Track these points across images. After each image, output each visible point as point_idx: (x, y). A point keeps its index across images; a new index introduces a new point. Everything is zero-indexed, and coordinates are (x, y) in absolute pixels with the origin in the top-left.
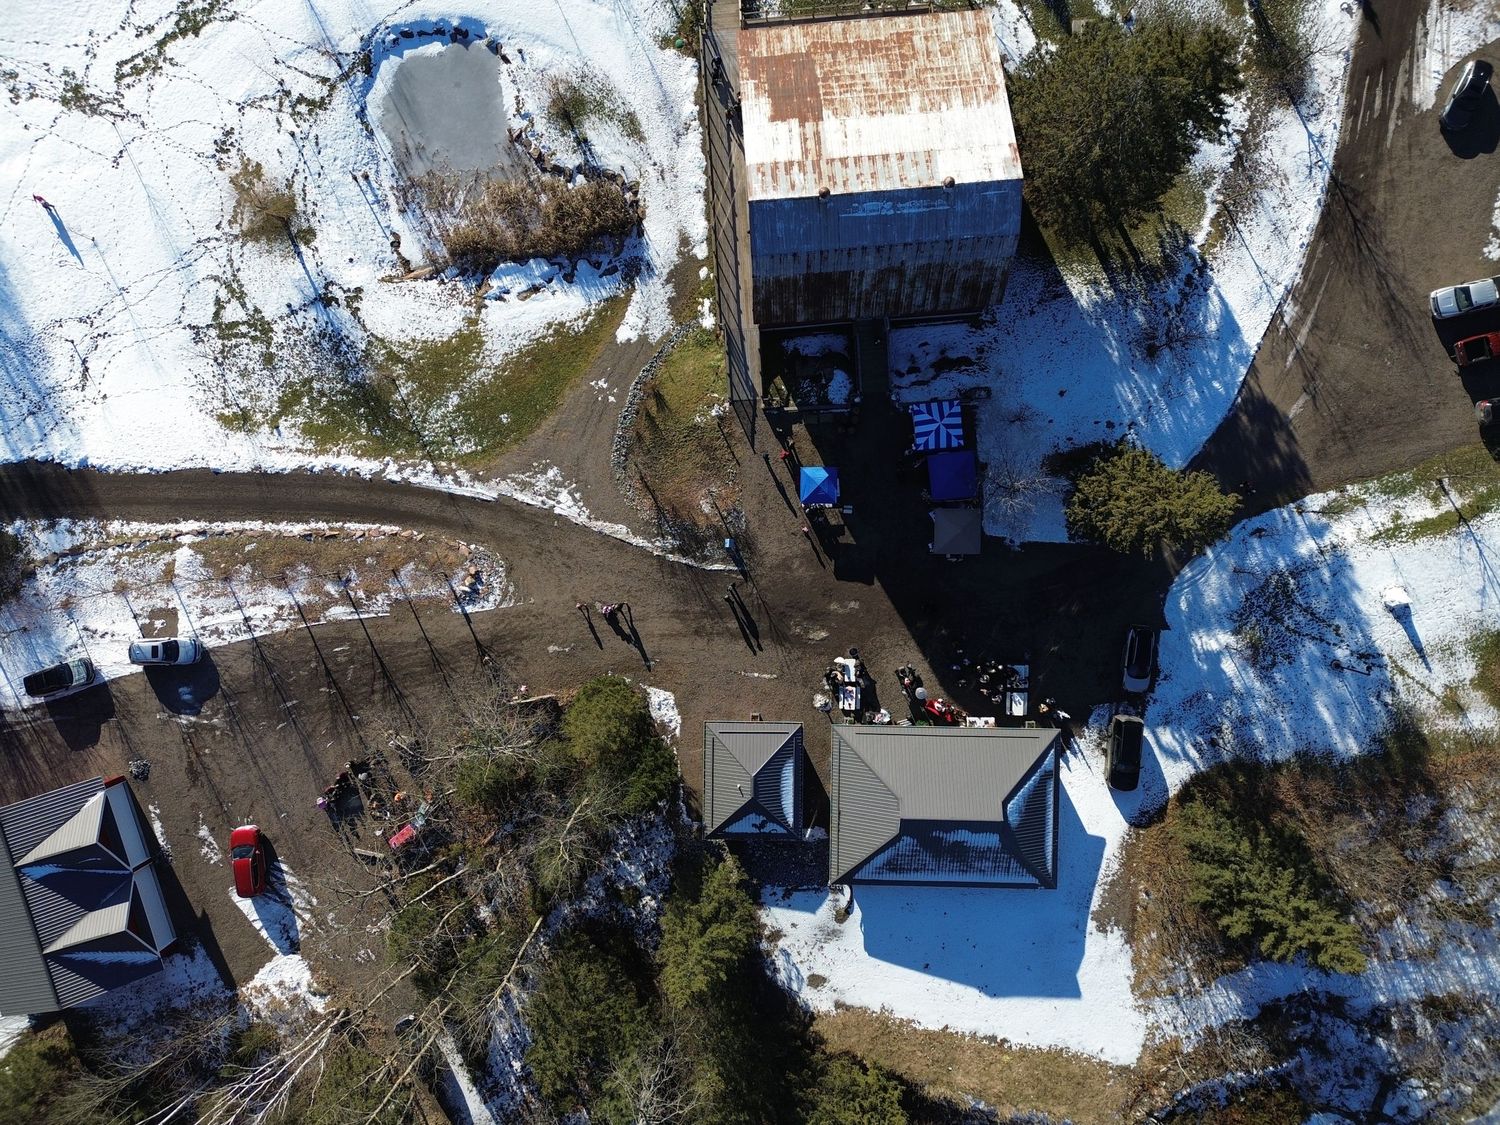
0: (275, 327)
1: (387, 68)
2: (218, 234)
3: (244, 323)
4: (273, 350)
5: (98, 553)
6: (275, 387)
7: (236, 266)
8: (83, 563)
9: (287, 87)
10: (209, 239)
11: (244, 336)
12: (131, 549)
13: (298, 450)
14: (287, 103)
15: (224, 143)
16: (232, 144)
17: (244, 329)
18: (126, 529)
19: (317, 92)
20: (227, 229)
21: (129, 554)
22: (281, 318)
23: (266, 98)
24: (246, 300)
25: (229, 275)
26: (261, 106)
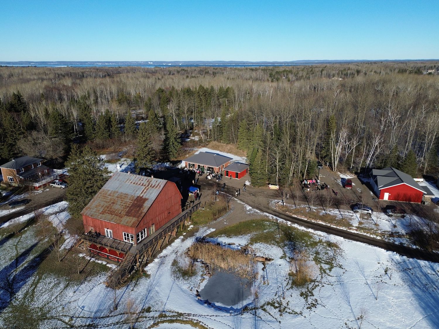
0: (312, 259)
1: (239, 306)
2: (324, 285)
3: (323, 263)
4: (315, 255)
5: (384, 233)
6: (318, 248)
7: (320, 276)
8: (389, 232)
9: (279, 313)
10: (328, 284)
11: (323, 260)
12: (372, 231)
13: (315, 234)
14: (282, 309)
15: (312, 306)
16: (309, 305)
17: (323, 262)
18: (375, 236)
19: (268, 308)
20: (320, 284)
21: (373, 230)
22: (309, 260)
23: (289, 313)
24: (320, 267)
25: (324, 275)
26: (293, 311)
